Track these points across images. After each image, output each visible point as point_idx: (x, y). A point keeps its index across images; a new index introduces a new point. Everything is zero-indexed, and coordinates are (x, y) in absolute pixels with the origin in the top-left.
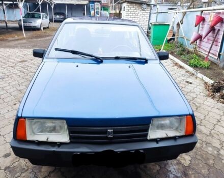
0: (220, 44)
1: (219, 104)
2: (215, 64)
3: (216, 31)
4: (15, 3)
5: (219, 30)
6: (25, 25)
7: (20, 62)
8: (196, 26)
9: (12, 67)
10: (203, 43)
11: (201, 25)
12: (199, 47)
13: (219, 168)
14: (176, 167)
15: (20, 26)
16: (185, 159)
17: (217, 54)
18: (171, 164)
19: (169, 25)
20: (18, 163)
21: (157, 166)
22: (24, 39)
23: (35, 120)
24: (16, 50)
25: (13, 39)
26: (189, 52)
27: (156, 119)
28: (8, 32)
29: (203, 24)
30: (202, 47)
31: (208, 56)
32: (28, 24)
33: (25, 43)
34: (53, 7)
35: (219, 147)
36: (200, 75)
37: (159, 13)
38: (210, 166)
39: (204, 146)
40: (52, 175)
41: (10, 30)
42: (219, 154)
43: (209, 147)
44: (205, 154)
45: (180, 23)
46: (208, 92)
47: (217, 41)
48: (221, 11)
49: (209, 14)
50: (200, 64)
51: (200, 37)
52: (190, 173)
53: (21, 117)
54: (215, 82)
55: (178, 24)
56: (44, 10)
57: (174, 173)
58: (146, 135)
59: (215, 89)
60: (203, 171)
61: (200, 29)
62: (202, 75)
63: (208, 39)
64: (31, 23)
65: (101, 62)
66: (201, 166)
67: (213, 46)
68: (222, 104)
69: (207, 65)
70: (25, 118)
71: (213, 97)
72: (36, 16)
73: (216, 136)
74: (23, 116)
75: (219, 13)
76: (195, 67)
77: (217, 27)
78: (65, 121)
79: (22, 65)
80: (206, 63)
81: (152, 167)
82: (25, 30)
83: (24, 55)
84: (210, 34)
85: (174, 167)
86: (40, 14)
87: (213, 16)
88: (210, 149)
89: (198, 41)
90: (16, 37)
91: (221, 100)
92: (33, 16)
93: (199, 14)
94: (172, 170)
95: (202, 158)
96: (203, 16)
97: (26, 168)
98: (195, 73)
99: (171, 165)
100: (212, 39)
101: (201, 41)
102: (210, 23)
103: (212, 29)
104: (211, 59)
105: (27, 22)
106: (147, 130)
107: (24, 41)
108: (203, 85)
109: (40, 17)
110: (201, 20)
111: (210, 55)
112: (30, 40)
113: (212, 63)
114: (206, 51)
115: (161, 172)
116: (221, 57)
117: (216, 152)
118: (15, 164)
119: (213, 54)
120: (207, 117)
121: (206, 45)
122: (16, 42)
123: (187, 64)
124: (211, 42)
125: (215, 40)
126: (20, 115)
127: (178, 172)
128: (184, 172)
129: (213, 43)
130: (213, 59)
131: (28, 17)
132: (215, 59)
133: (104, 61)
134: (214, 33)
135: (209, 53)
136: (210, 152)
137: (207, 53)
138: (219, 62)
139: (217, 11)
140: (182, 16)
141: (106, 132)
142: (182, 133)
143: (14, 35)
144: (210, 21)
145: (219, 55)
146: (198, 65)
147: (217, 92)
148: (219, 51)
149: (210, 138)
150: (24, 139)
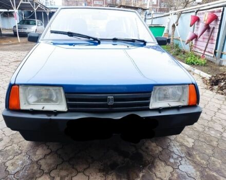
0: (215, 42)
1: (218, 95)
2: (212, 62)
3: (211, 29)
4: (10, 10)
5: (214, 28)
6: (20, 31)
7: (14, 62)
8: (191, 26)
9: (6, 66)
10: (198, 43)
11: (196, 26)
12: (195, 47)
13: (224, 148)
14: (179, 148)
15: (15, 33)
16: (188, 142)
17: (213, 52)
18: (174, 145)
19: (164, 27)
20: (10, 147)
21: (159, 147)
22: (19, 43)
23: (29, 88)
24: (10, 52)
25: (7, 43)
26: (184, 53)
27: (158, 88)
28: (3, 38)
29: (198, 24)
30: (197, 46)
31: (204, 54)
32: (22, 31)
33: (20, 47)
34: (48, 15)
35: (222, 131)
36: (197, 71)
37: (154, 18)
38: (214, 147)
39: (207, 130)
40: (48, 157)
41: (4, 36)
42: (222, 136)
43: (212, 130)
44: (209, 137)
45: (176, 25)
46: (206, 86)
47: (212, 39)
48: (215, 9)
49: (204, 13)
50: (196, 61)
51: (195, 37)
52: (194, 153)
53: (14, 84)
54: (213, 76)
55: (174, 26)
56: (39, 17)
57: (178, 153)
58: (148, 104)
59: (213, 82)
60: (207, 151)
61: (195, 29)
62: (199, 71)
63: (204, 38)
64: (26, 29)
65: (99, 43)
66: (205, 147)
67: (209, 44)
68: (221, 95)
69: (203, 63)
70: (18, 85)
71: (212, 90)
72: (31, 22)
73: (218, 122)
74: (16, 83)
75: (214, 12)
76: (192, 64)
77: (211, 26)
78: (62, 88)
79: (16, 65)
80: (202, 61)
81: (154, 149)
82: (20, 37)
83: (19, 57)
84: (206, 33)
85: (177, 148)
86: (35, 21)
87: (207, 15)
88: (213, 132)
89: (194, 41)
90: (11, 42)
91: (220, 91)
92: (28, 23)
93: (194, 14)
94: (175, 151)
95: (206, 140)
96: (197, 16)
97: (19, 152)
98: (192, 70)
99: (174, 147)
100: (208, 37)
101: (196, 40)
102: (205, 22)
103: (207, 27)
104: (207, 57)
105: (21, 28)
106: (148, 98)
107: (19, 45)
108: (201, 80)
109: (35, 24)
110: (196, 20)
111: (206, 53)
112: (24, 44)
113: (209, 61)
114: (201, 50)
115: (163, 153)
116: (217, 54)
117: (219, 135)
118: (8, 148)
119: (209, 52)
120: (207, 106)
121: (201, 44)
122: (11, 46)
123: (183, 62)
124: (207, 41)
125: (210, 38)
126: (13, 82)
127: (182, 152)
128: (188, 152)
129: (209, 41)
130: (209, 58)
131: (23, 24)
132: (211, 56)
133: (101, 42)
134: (209, 31)
135: (205, 51)
136: (213, 135)
137: (203, 52)
138: (215, 59)
139: (211, 10)
140: (177, 19)
141: (105, 100)
142: (186, 103)
143: (8, 40)
144: (205, 21)
145: (215, 53)
146: (195, 63)
147: (216, 85)
148: (214, 48)
149: (212, 123)
150: (17, 108)
